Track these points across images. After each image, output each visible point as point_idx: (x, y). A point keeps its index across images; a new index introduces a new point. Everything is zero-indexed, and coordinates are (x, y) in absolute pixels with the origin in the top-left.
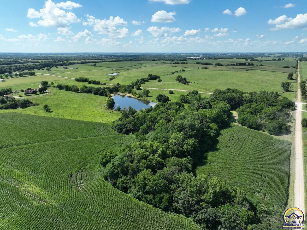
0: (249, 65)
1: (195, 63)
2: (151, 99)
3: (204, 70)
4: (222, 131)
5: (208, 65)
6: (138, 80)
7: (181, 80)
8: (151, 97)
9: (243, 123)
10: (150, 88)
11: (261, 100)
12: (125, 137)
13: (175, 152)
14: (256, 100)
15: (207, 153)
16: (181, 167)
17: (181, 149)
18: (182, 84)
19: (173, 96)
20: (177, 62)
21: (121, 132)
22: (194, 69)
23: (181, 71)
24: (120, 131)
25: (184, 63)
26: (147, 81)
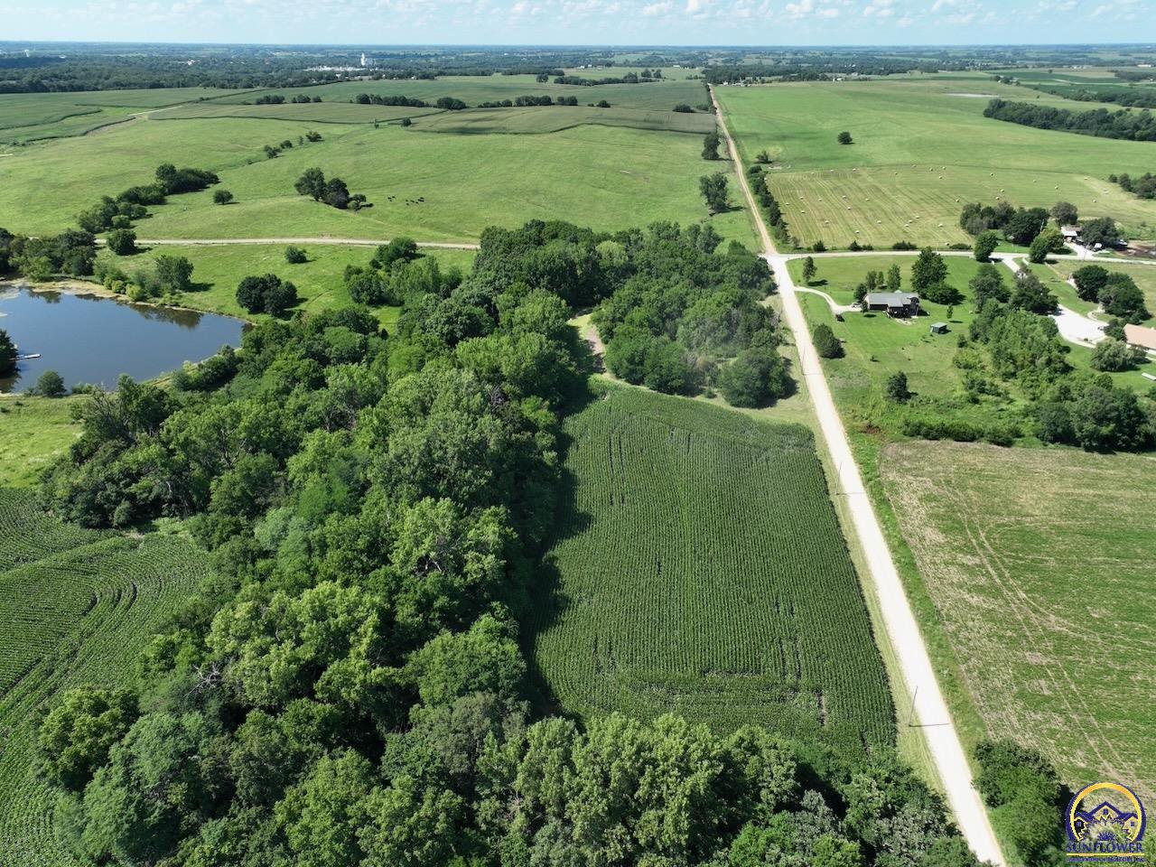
0: (562, 102)
1: (355, 100)
2: (208, 302)
3: (402, 130)
4: (572, 425)
5: (408, 105)
6: (108, 200)
7: (321, 191)
8: (204, 287)
9: (633, 371)
10: (185, 238)
11: (668, 264)
12: (134, 547)
13: (437, 604)
14: (649, 265)
15: (550, 553)
16: (496, 690)
17: (458, 581)
18: (331, 207)
19: (311, 272)
20: (274, 93)
21: (105, 524)
22: (358, 128)
23: (305, 139)
24: (96, 520)
25: (306, 100)
26: (160, 201)
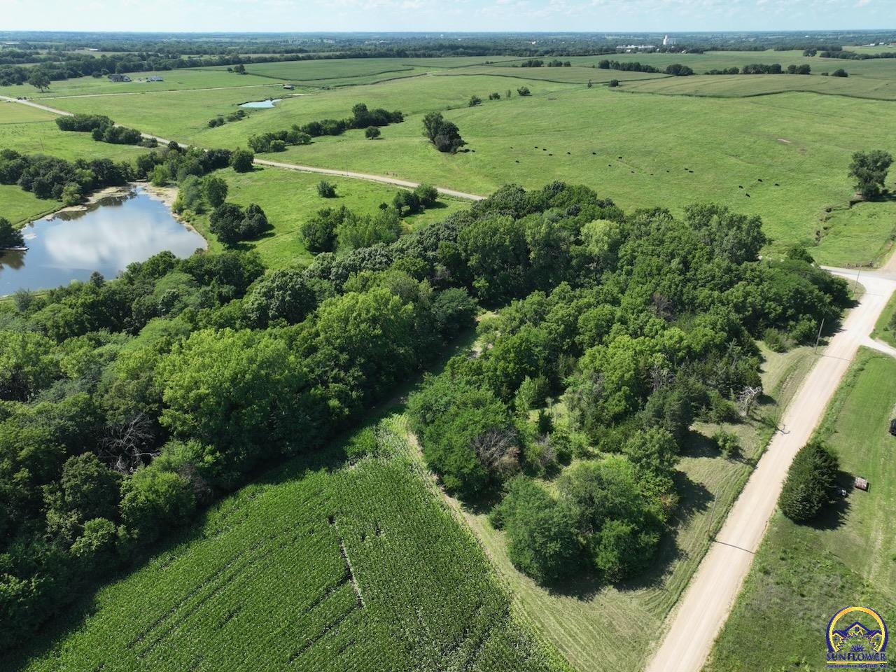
0: (793, 70)
1: (597, 65)
3: (606, 90)
6: (295, 128)
7: (435, 134)
18: (433, 150)
23: (515, 93)
25: (559, 65)
